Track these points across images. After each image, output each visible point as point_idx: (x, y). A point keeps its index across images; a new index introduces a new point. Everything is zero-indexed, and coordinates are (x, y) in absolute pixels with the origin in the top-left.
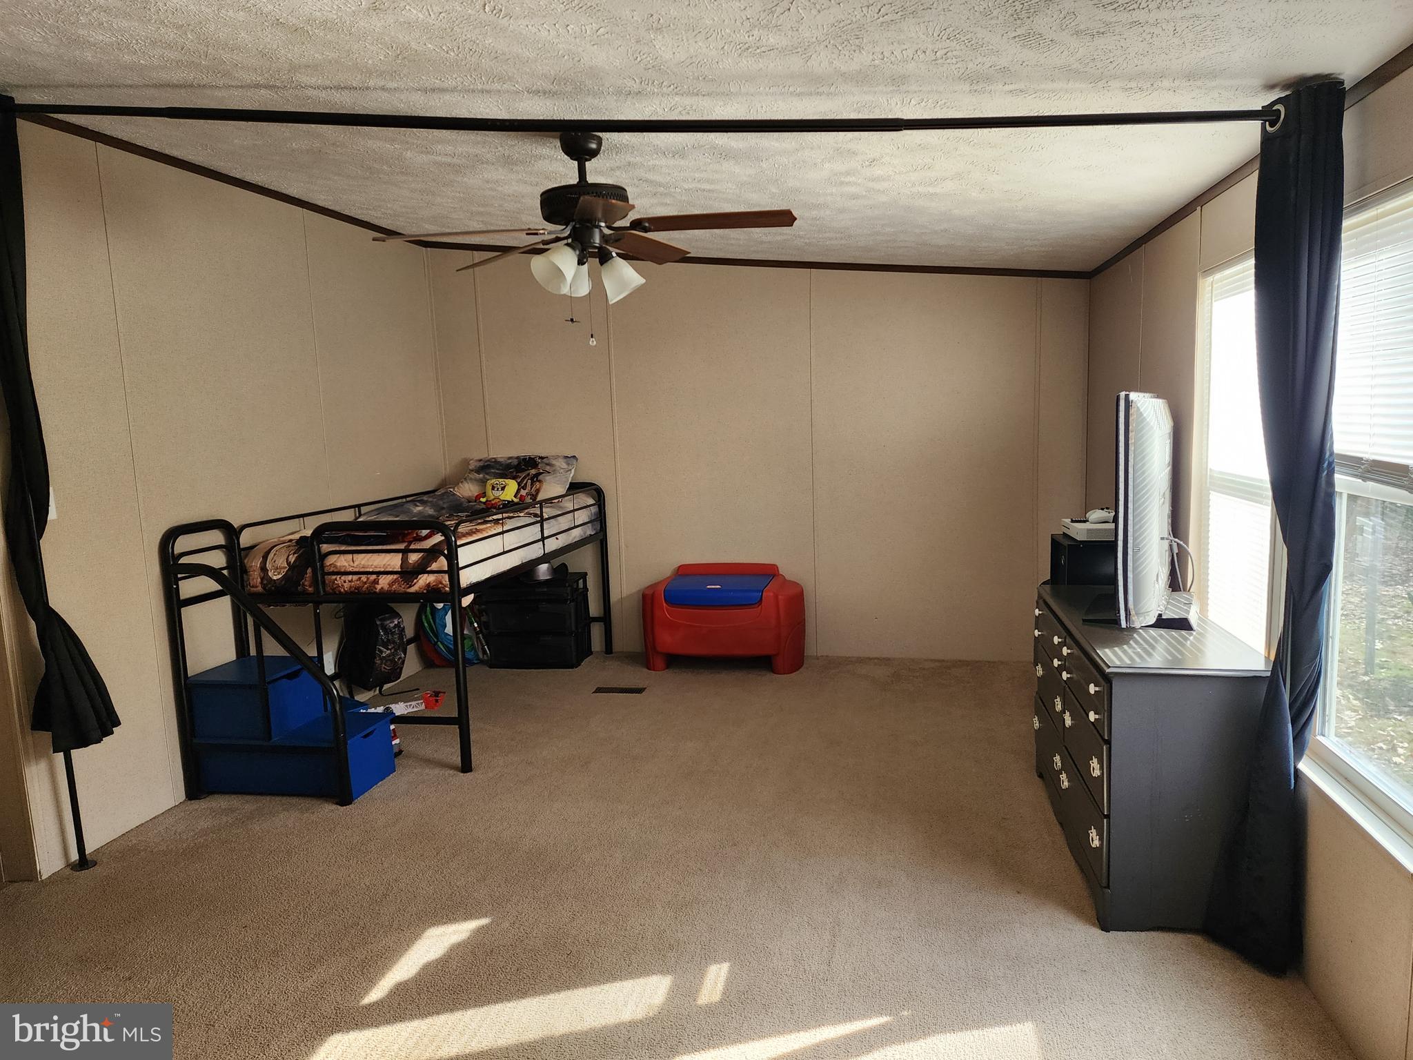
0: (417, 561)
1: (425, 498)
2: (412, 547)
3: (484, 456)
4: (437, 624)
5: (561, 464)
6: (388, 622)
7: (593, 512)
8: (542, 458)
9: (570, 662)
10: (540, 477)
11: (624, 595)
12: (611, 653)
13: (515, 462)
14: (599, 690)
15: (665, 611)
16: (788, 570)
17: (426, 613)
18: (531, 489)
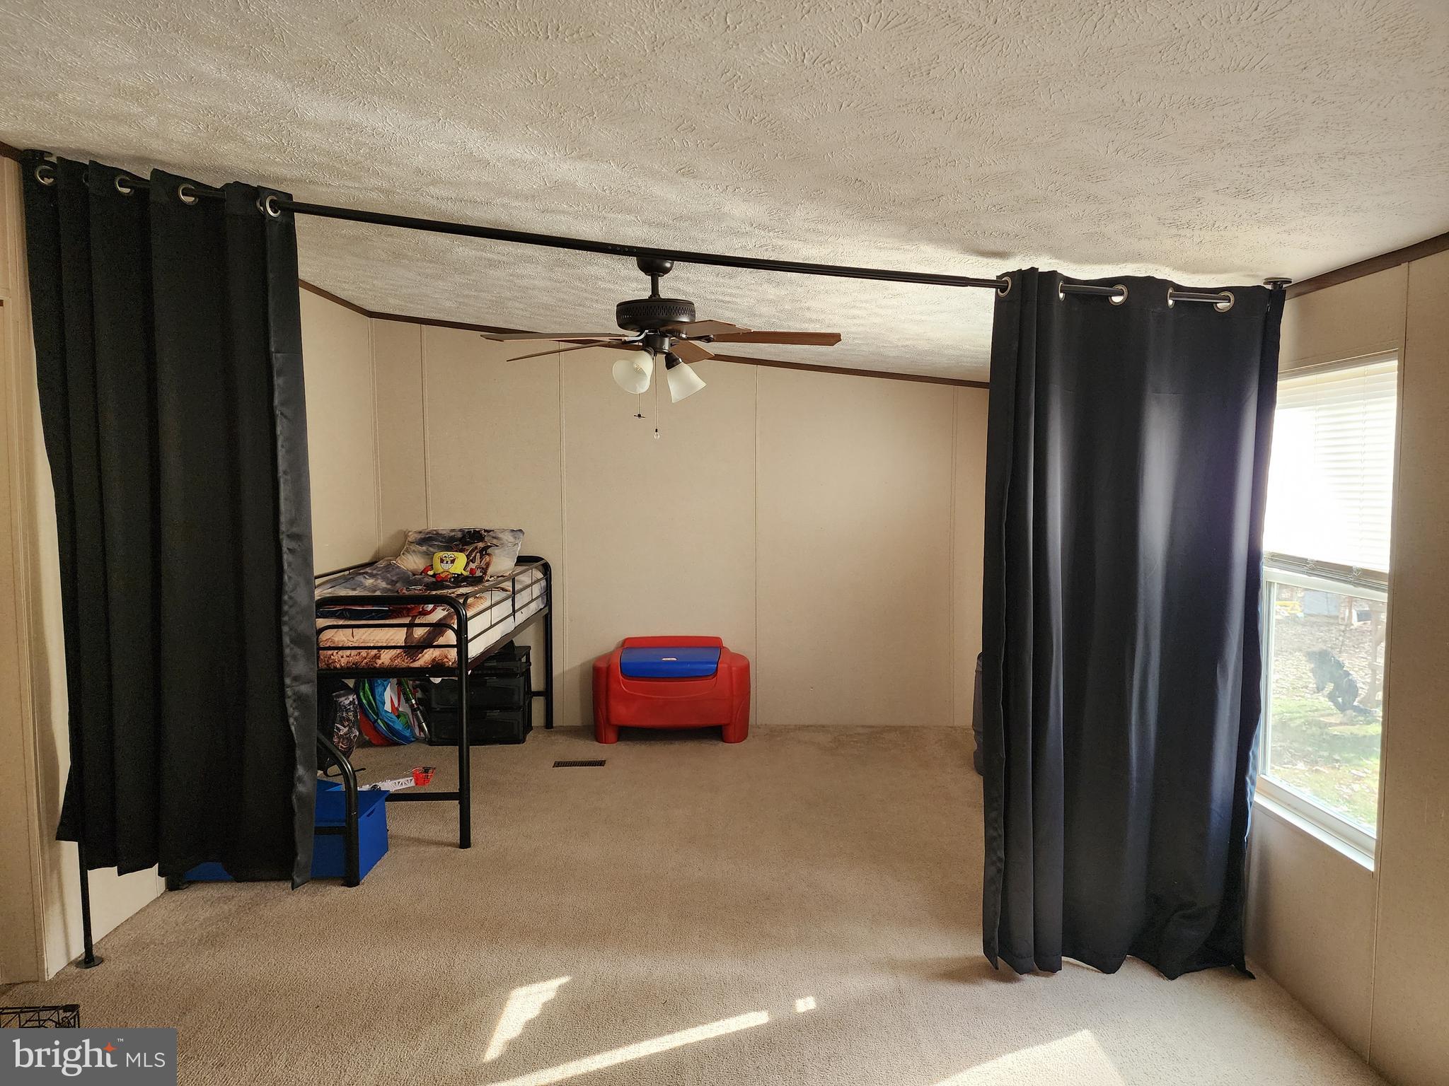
0: (424, 635)
1: (368, 570)
2: (417, 621)
3: (422, 527)
4: (378, 701)
5: (508, 537)
6: (343, 699)
7: (542, 585)
8: (485, 531)
9: (515, 738)
10: (489, 551)
11: (567, 668)
12: (552, 727)
13: (459, 535)
14: (558, 764)
15: (621, 685)
16: (732, 643)
17: (364, 688)
18: (481, 562)
